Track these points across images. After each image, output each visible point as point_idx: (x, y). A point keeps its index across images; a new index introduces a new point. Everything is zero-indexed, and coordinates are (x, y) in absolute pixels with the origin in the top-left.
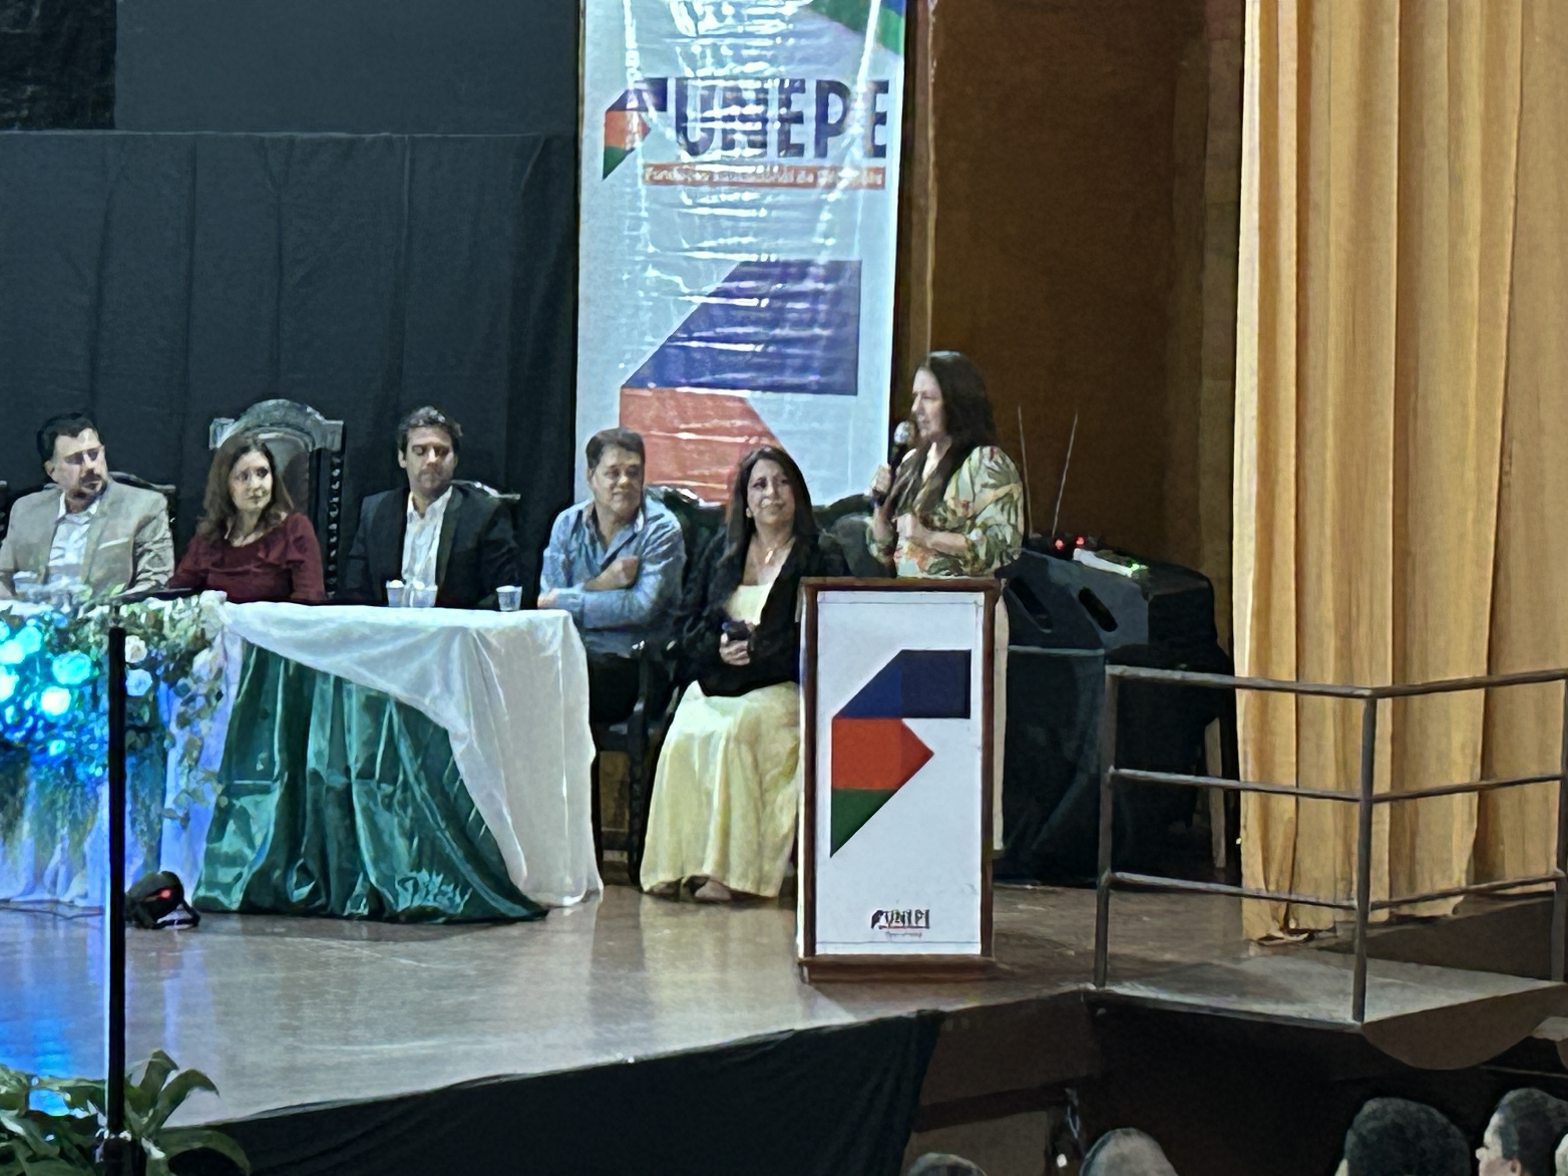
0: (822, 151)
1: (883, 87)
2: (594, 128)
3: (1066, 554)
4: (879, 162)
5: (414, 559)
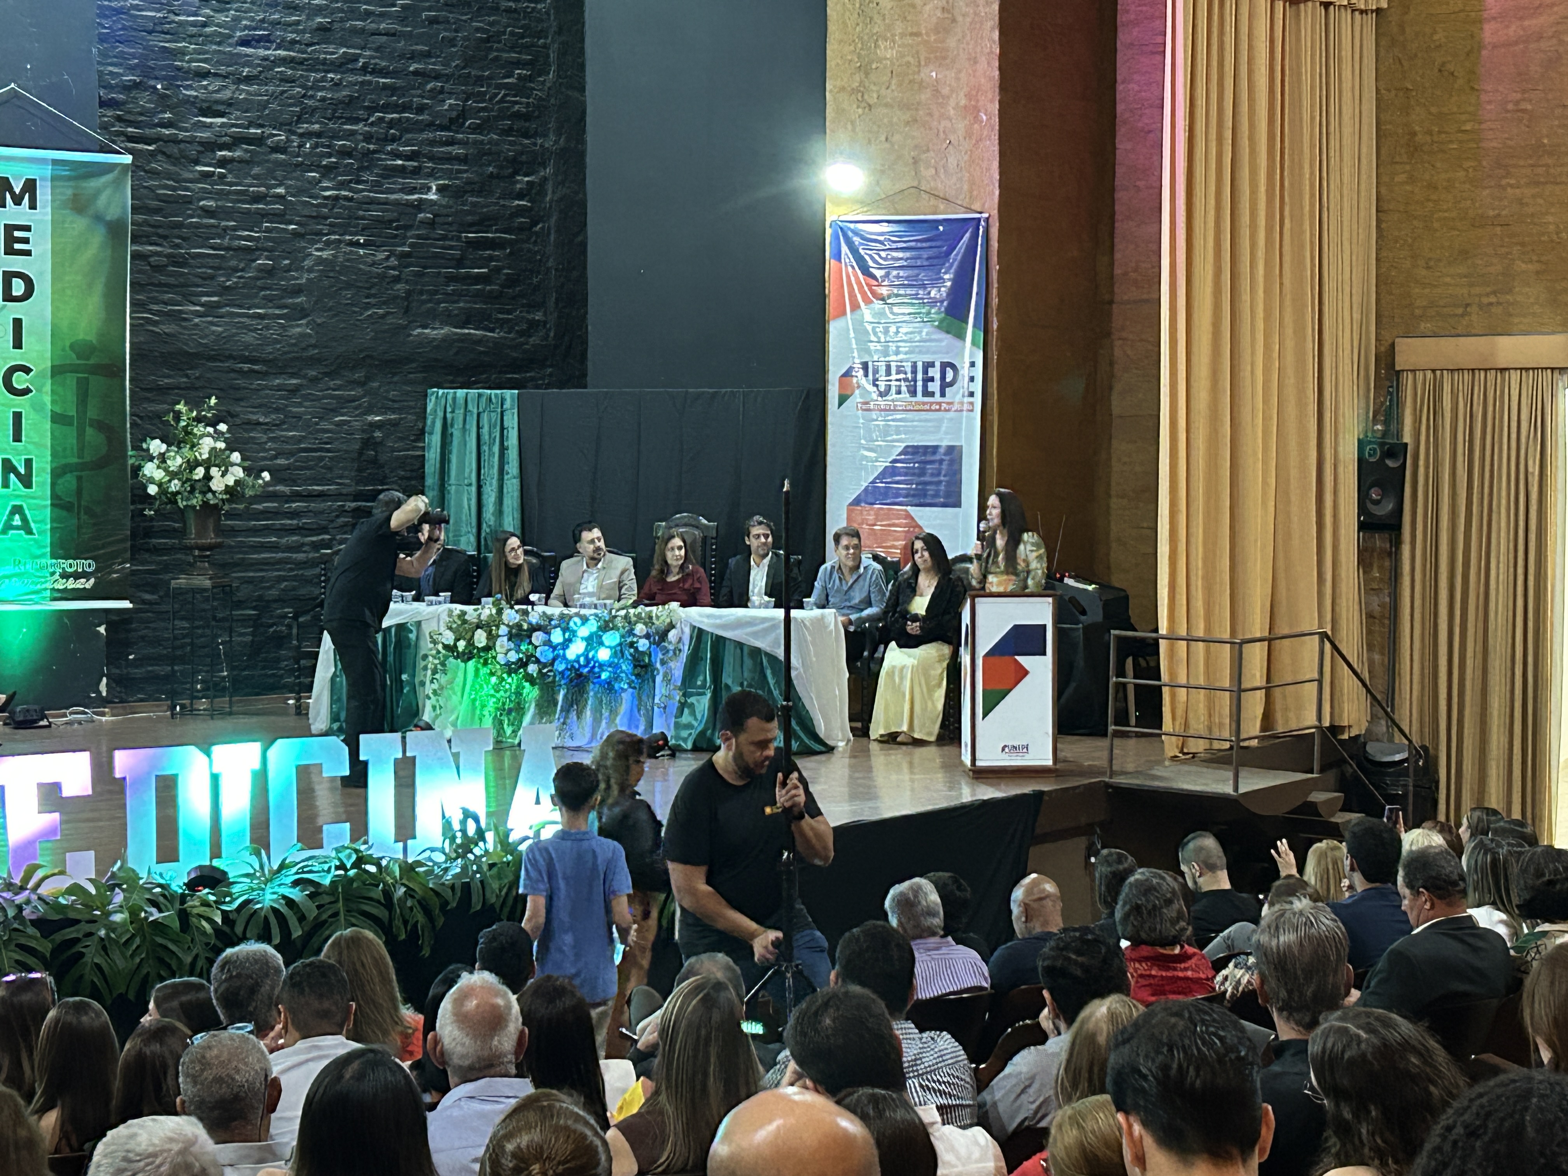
0: (943, 394)
1: (973, 364)
2: (833, 385)
3: (1061, 580)
4: (971, 399)
5: (754, 588)
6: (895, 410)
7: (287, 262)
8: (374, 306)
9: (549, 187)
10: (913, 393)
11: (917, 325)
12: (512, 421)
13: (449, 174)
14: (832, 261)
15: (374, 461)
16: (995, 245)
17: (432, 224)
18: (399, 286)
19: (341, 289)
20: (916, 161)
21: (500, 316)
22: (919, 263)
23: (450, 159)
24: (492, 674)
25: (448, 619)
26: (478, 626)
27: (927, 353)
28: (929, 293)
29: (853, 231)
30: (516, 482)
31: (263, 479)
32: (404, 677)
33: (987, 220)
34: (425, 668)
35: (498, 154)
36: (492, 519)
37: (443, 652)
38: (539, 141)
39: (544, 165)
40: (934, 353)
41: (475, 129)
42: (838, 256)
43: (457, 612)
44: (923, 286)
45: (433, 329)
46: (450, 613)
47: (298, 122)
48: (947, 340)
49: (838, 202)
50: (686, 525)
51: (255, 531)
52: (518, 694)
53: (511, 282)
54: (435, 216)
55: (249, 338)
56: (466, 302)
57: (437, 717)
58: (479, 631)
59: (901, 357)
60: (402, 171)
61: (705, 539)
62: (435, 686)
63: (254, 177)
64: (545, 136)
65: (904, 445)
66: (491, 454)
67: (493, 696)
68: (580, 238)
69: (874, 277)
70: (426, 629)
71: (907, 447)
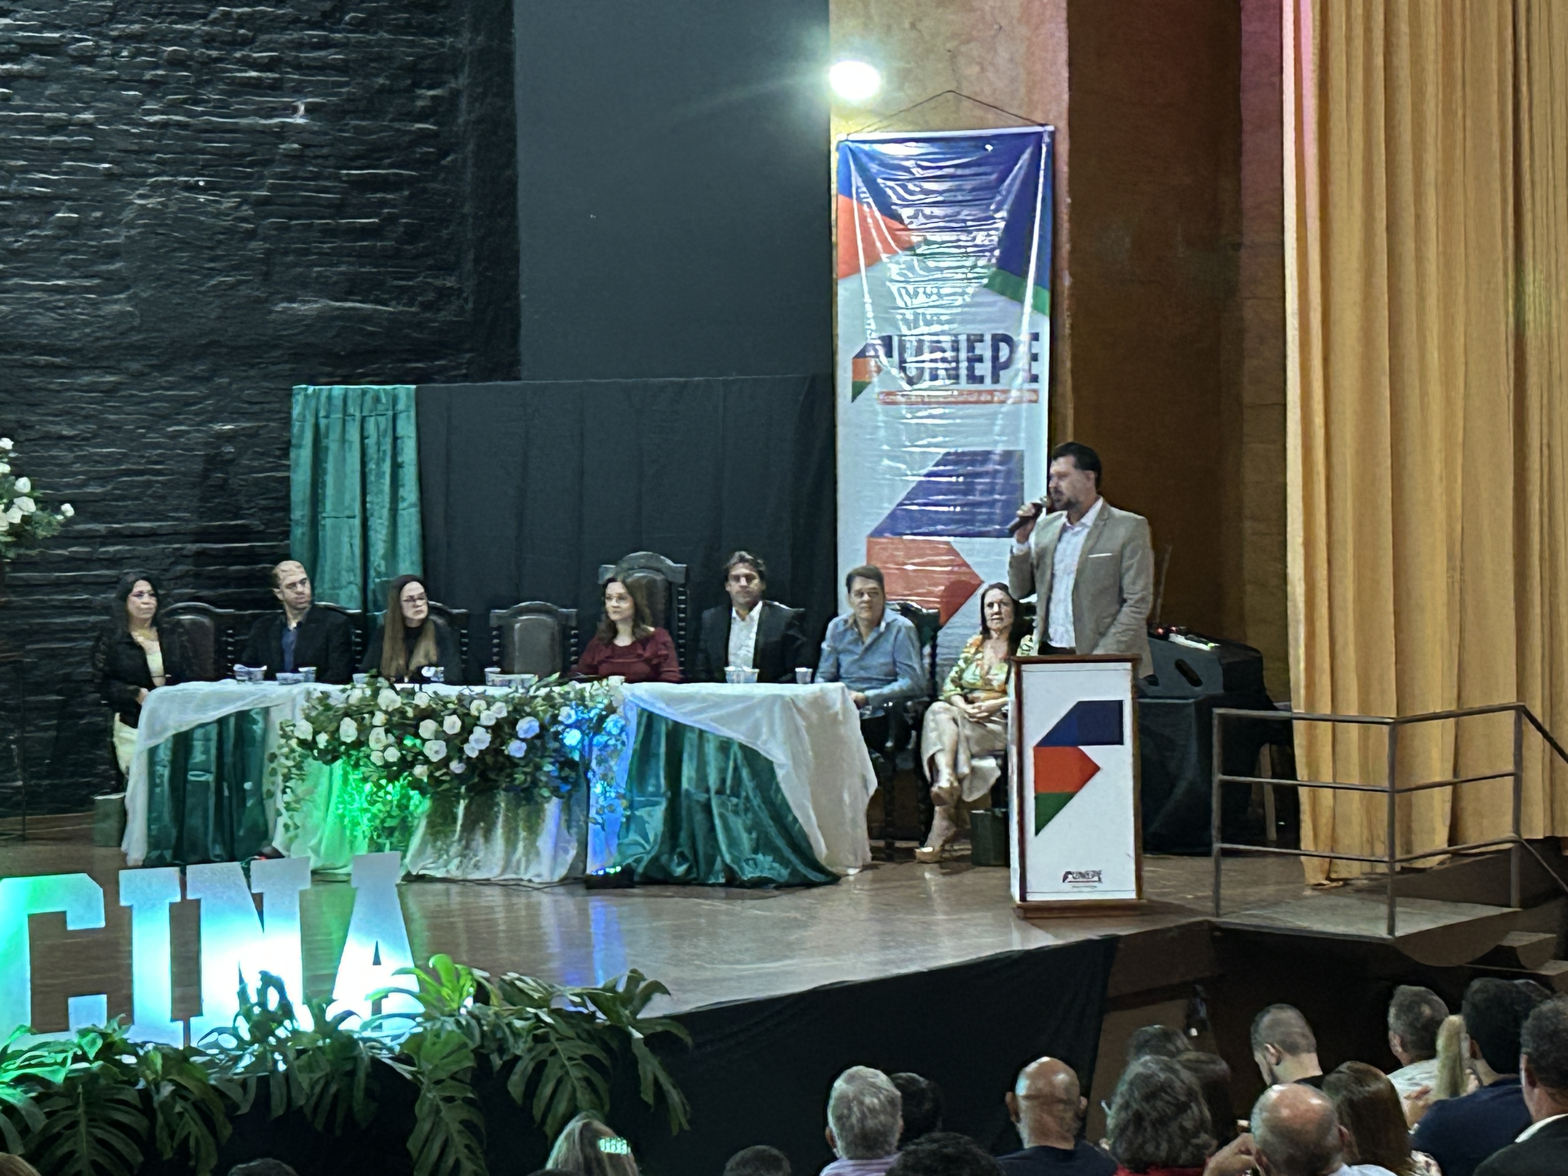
0: (996, 379)
1: (1035, 337)
4: (1034, 386)
6: (929, 403)
7: (98, 214)
8: (220, 272)
9: (464, 103)
10: (955, 377)
11: (959, 283)
12: (407, 429)
13: (320, 89)
14: (841, 197)
15: (223, 486)
16: (1063, 168)
17: (298, 158)
18: (253, 245)
19: (175, 250)
20: (953, 56)
21: (396, 283)
22: (960, 198)
23: (324, 67)
24: (365, 780)
25: (306, 704)
26: (347, 714)
27: (972, 322)
28: (974, 239)
29: (867, 154)
30: (414, 511)
31: (63, 513)
32: (248, 786)
33: (1052, 135)
34: (274, 772)
35: (390, 58)
36: (383, 563)
37: (299, 749)
38: (449, 40)
39: (455, 73)
40: (983, 322)
41: (358, 26)
42: (846, 188)
43: (318, 694)
44: (965, 230)
45: (304, 302)
46: (309, 694)
47: (110, 21)
48: (1001, 302)
49: (850, 113)
50: (642, 568)
51: (59, 586)
52: (403, 806)
53: (412, 235)
54: (306, 146)
55: (45, 319)
56: (350, 264)
57: (291, 840)
58: (347, 720)
59: (936, 328)
60: (256, 86)
61: (670, 585)
62: (288, 797)
63: (51, 99)
64: (456, 33)
65: (943, 451)
66: (380, 475)
67: (366, 810)
68: (508, 173)
69: (898, 218)
70: (277, 718)
71: (948, 454)
